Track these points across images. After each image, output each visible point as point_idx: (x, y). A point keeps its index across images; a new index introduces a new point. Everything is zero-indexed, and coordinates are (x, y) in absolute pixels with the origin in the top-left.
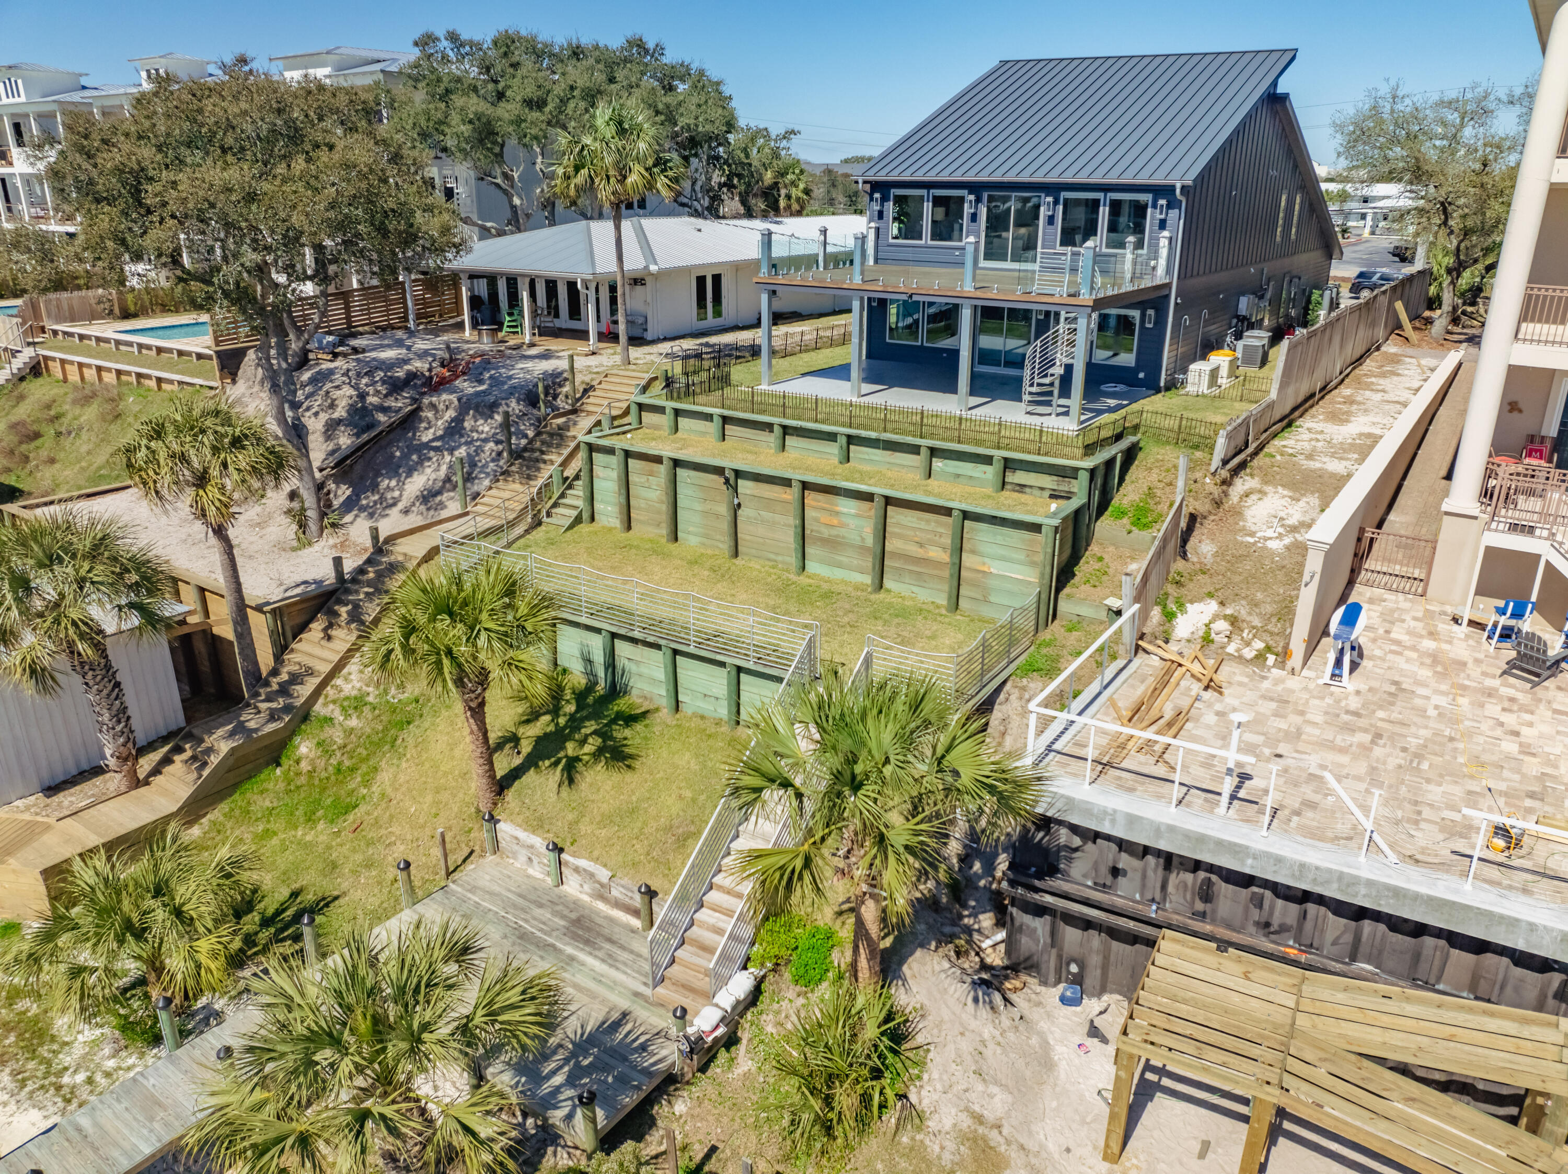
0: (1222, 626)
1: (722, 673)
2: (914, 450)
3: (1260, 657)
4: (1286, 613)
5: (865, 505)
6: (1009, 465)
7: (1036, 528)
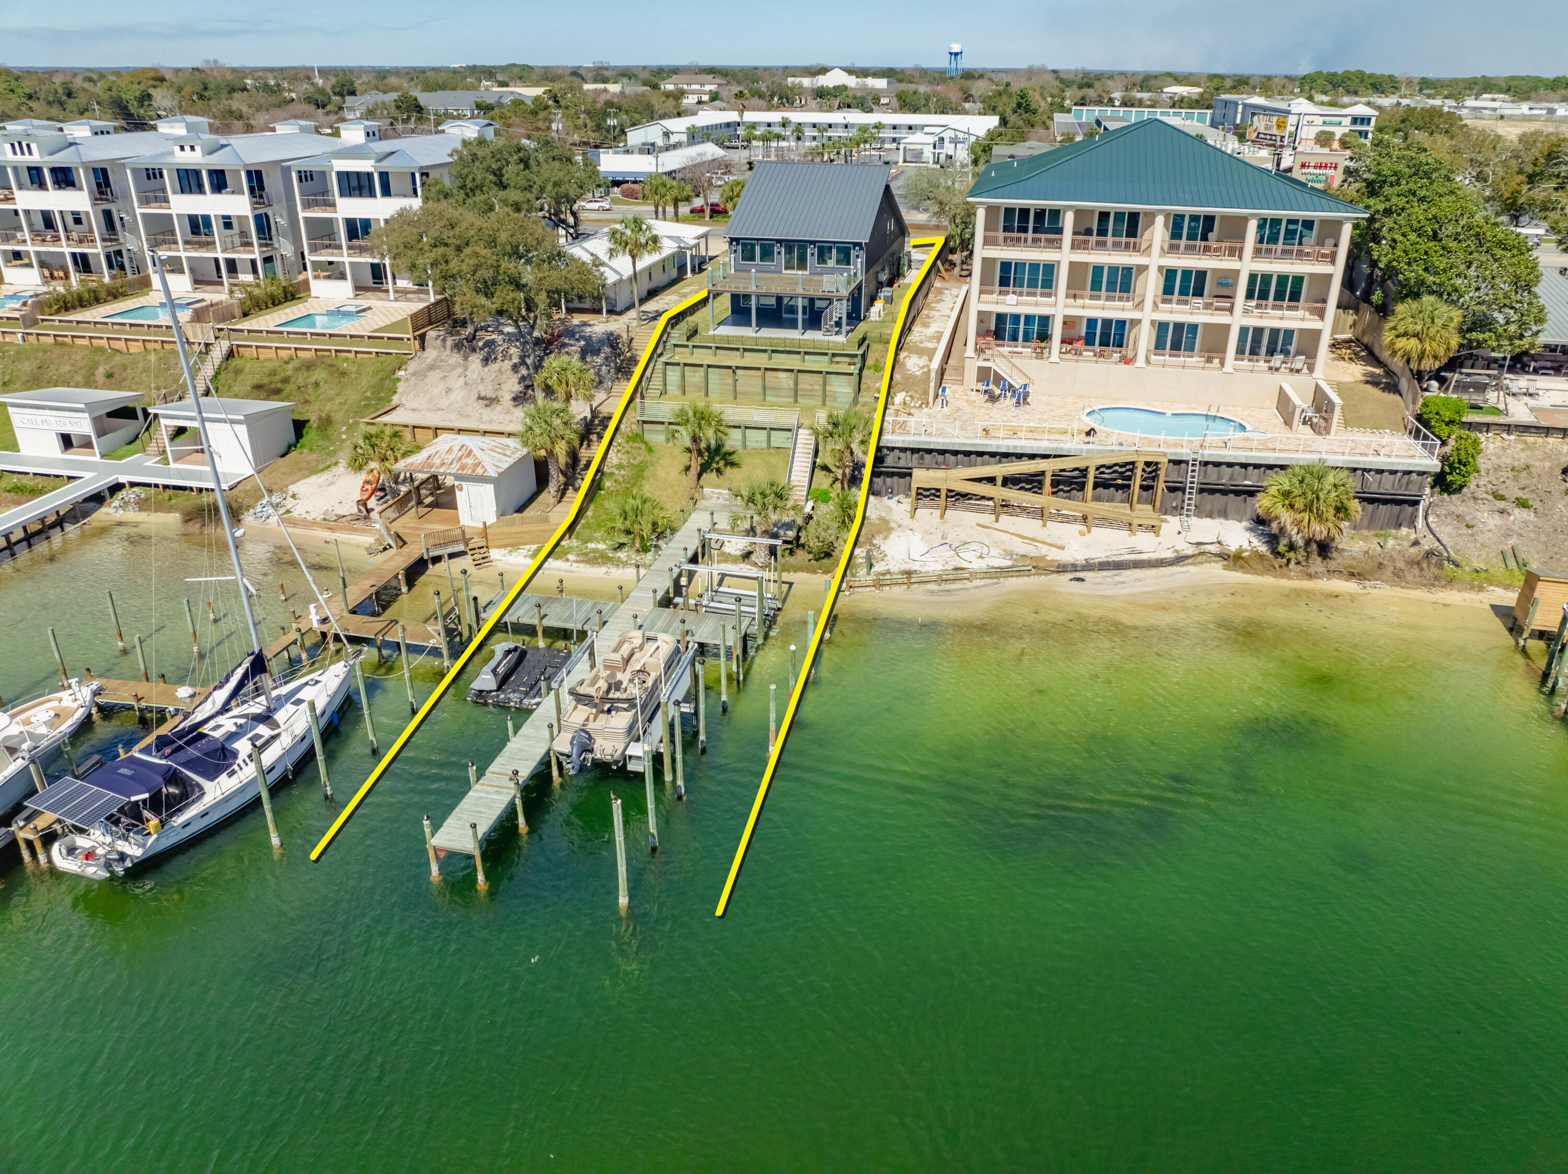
0: (908, 398)
1: (765, 432)
2: (799, 353)
3: (921, 406)
4: (926, 393)
5: (789, 374)
6: (834, 355)
7: (851, 374)
